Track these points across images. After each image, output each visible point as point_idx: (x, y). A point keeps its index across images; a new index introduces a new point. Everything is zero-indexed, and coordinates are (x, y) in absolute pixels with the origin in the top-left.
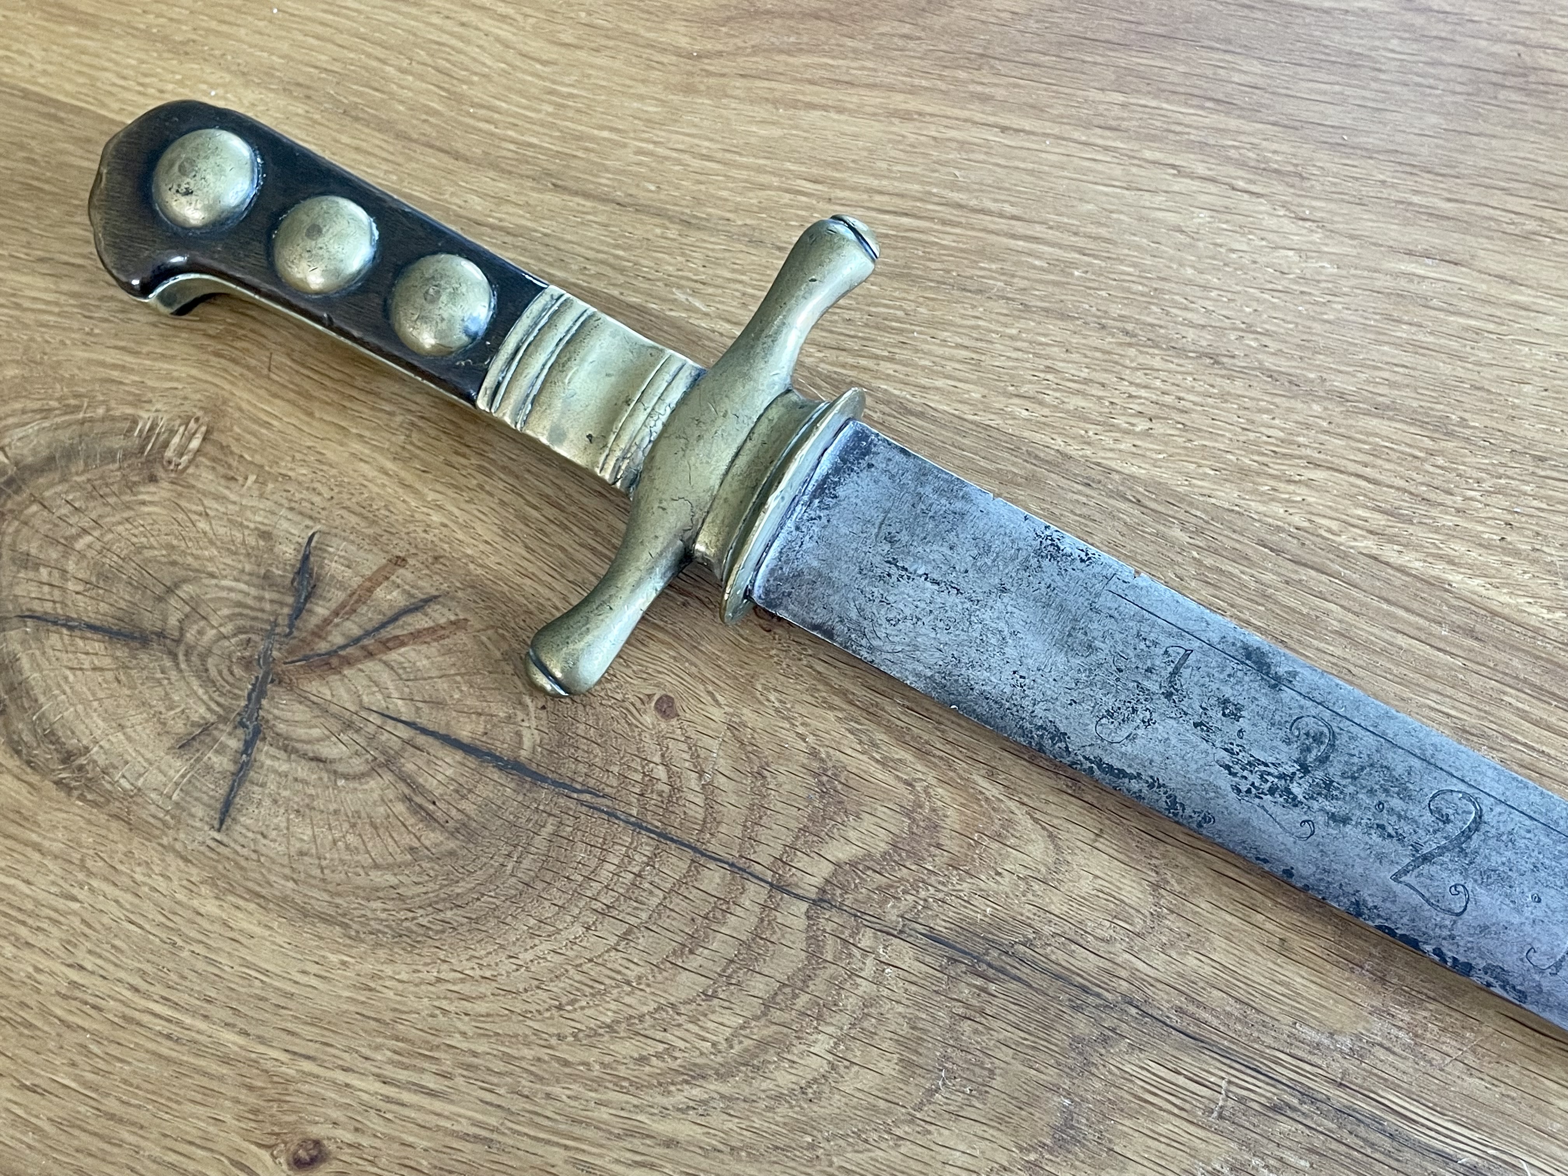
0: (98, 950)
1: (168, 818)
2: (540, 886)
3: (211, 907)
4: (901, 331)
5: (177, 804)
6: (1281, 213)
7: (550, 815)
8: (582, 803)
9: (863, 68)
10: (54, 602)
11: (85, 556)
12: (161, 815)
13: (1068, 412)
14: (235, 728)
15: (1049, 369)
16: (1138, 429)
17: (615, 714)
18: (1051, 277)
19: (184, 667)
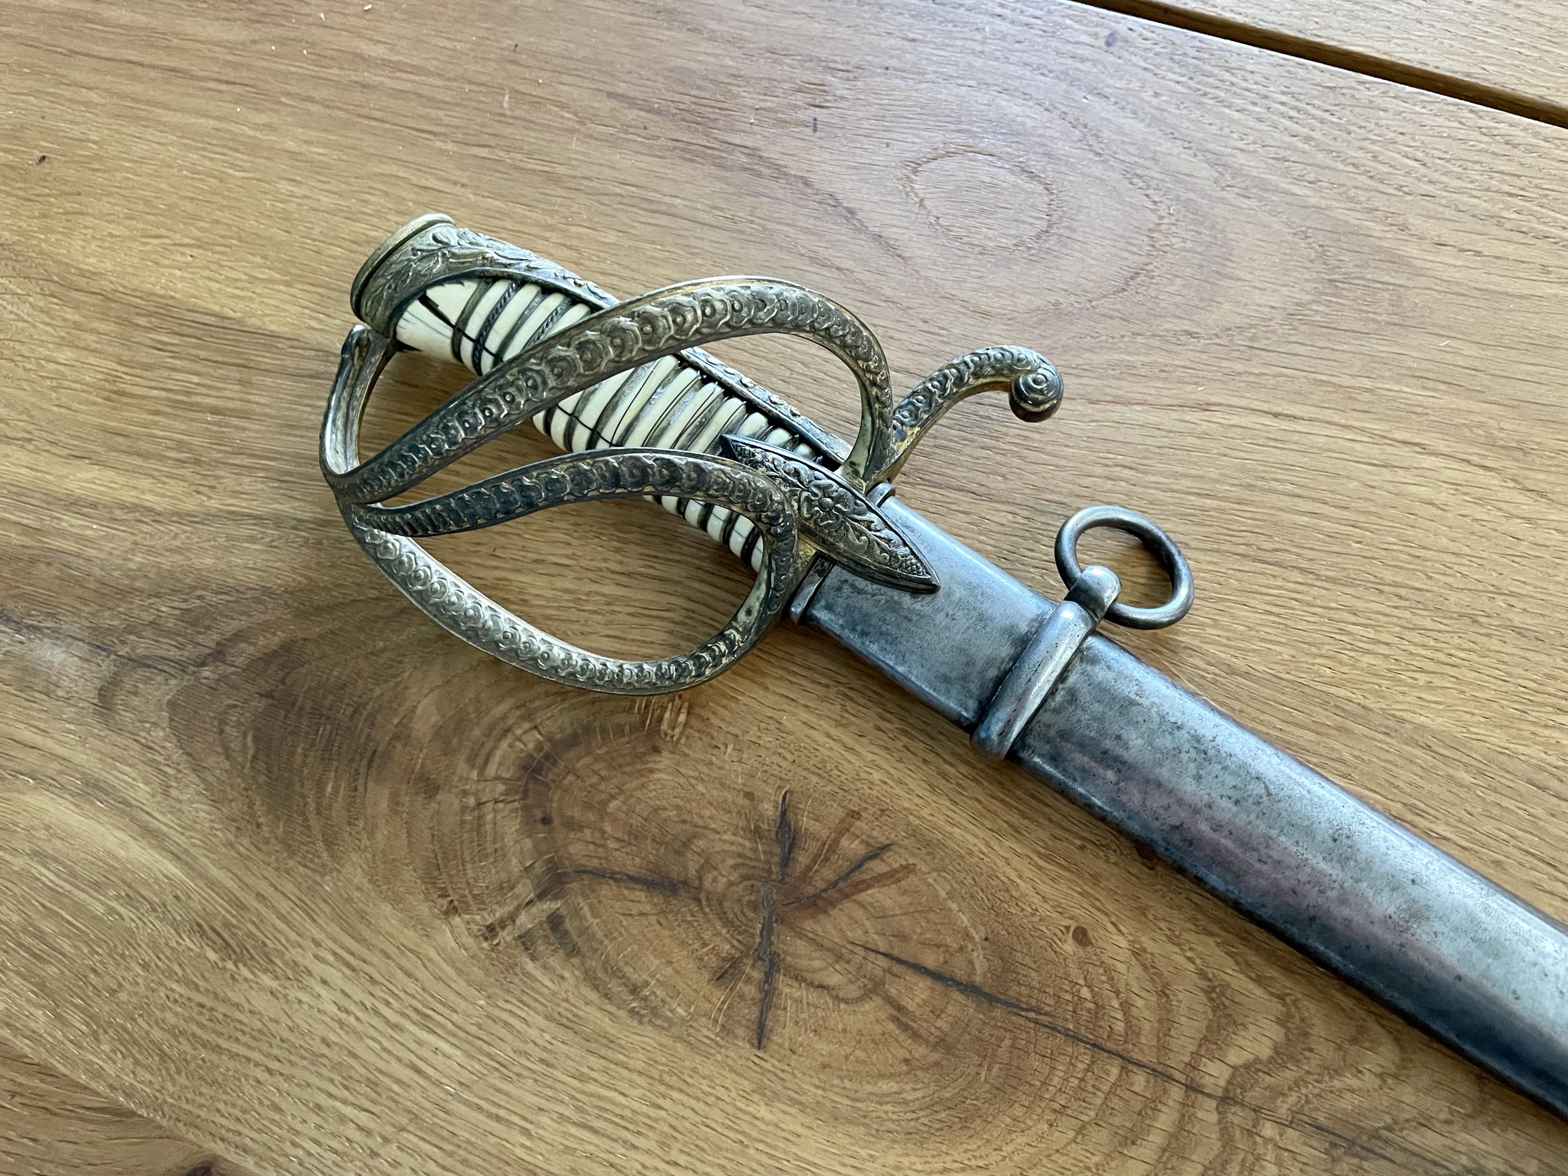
0: (686, 1149)
1: (718, 1039)
2: (1009, 1090)
3: (764, 1112)
5: (723, 1026)
6: (1512, 484)
7: (1006, 1030)
8: (1029, 1019)
10: (599, 858)
11: (616, 819)
12: (713, 1037)
13: (1362, 670)
14: (755, 962)
15: (1342, 631)
16: (1420, 683)
17: (1042, 943)
18: (1334, 548)
19: (707, 910)
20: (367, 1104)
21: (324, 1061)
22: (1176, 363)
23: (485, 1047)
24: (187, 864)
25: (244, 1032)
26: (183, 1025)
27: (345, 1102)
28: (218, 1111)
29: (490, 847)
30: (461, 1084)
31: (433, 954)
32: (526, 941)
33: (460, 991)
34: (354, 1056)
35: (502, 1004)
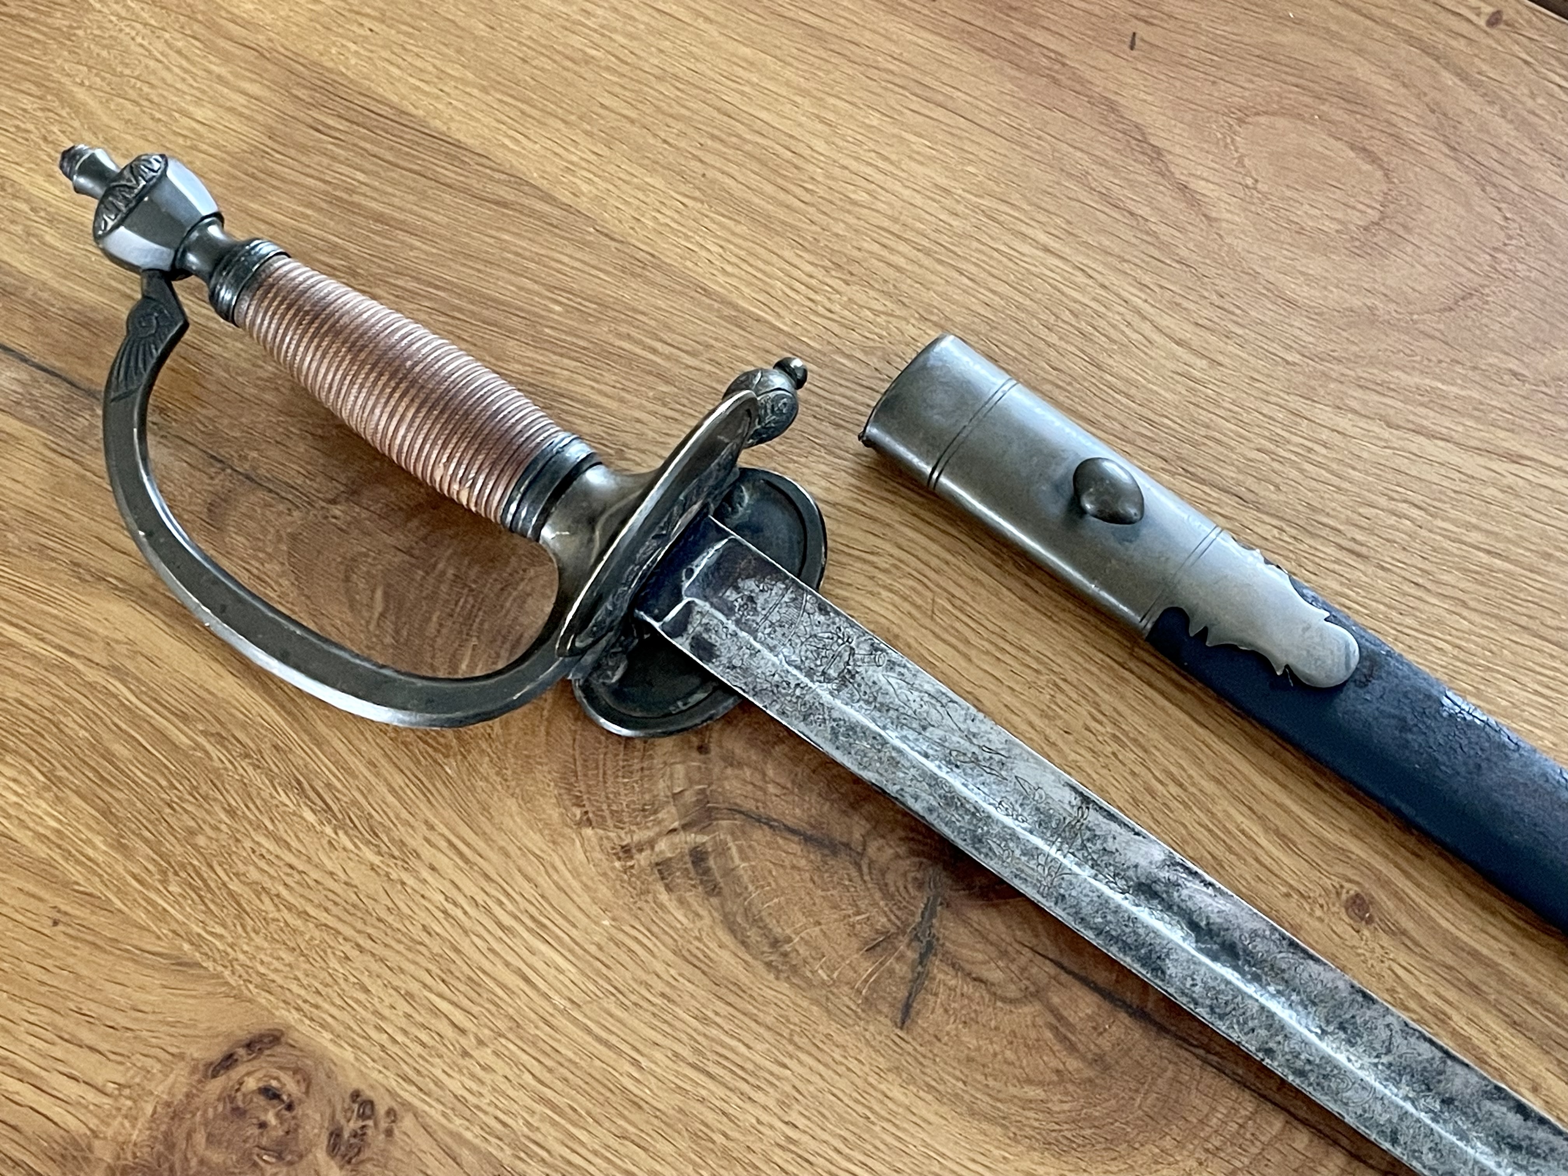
0: (807, 1113)
1: (859, 1010)
2: (1164, 1122)
3: (896, 1093)
5: (866, 999)
7: (1170, 1062)
8: (1198, 1056)
10: (757, 801)
11: (780, 763)
12: (854, 1007)
14: (911, 940)
19: (867, 878)
20: (466, 1003)
21: (421, 948)
22: (1494, 403)
23: (604, 970)
25: (336, 904)
26: (268, 884)
27: (440, 996)
28: (296, 978)
29: (636, 765)
30: (573, 1002)
31: (558, 863)
32: (663, 868)
33: (583, 906)
34: (457, 951)
35: (627, 928)
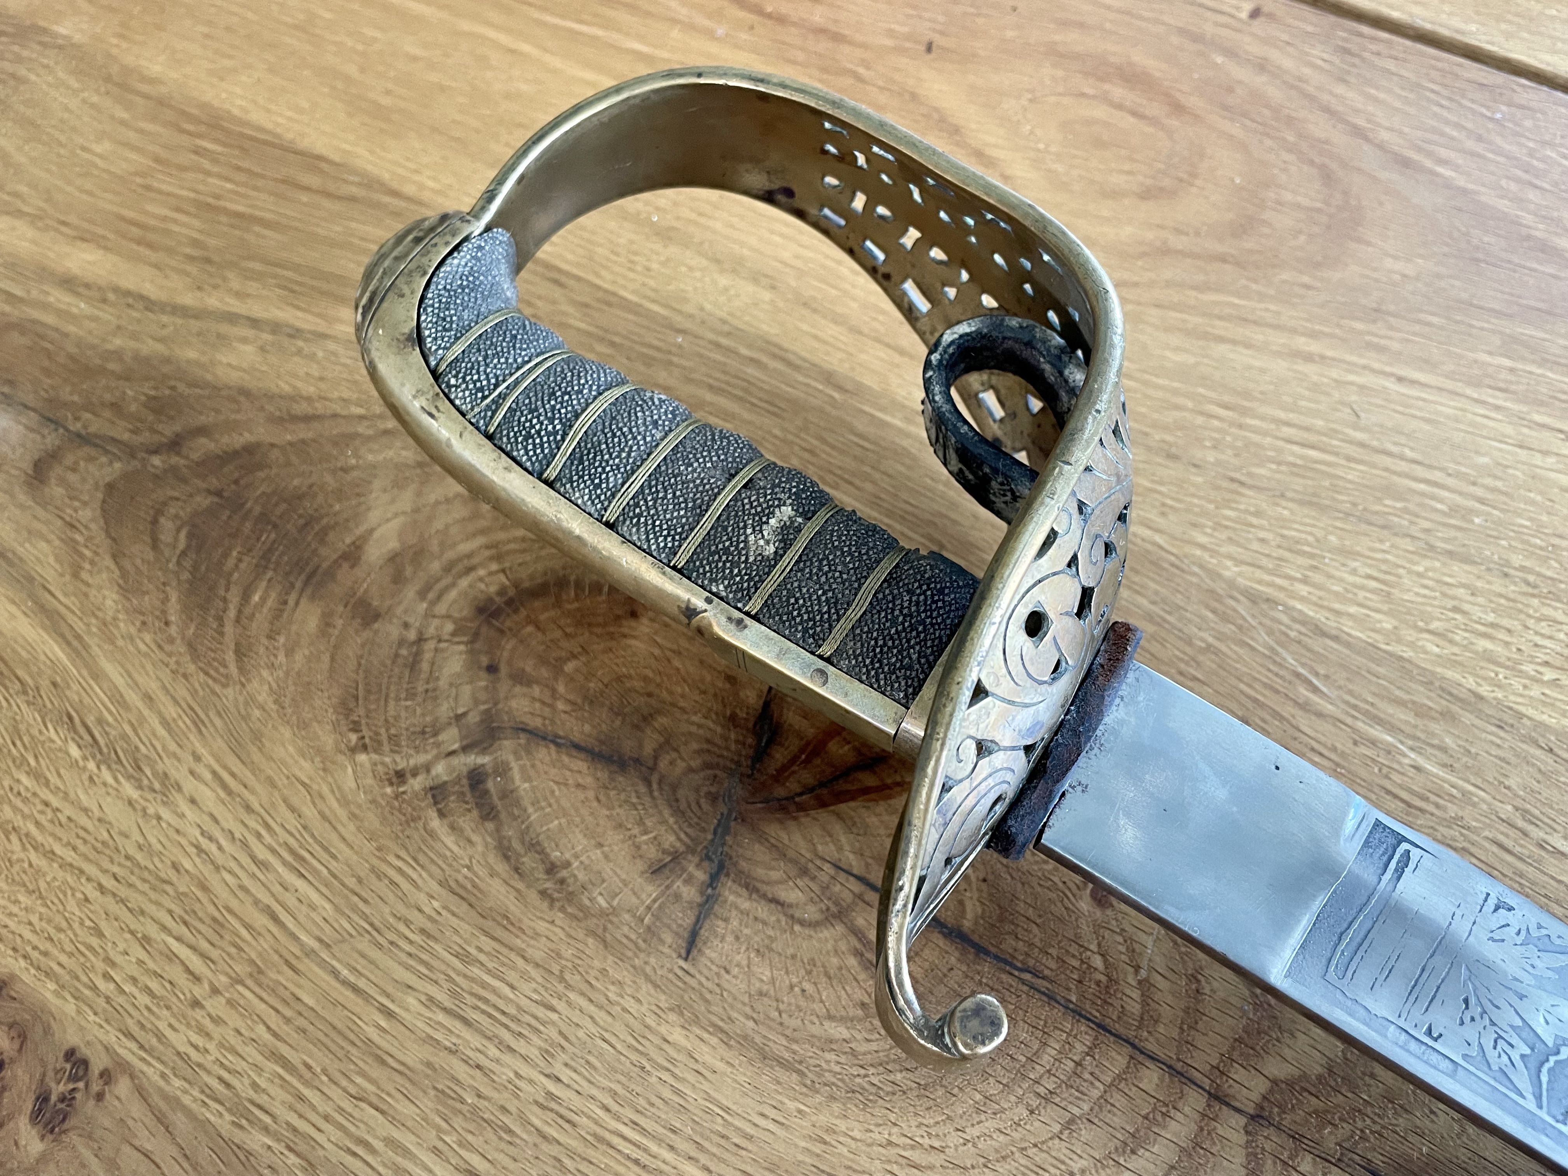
0: (573, 1064)
1: (640, 941)
3: (677, 1035)
4: (1312, 556)
5: (649, 928)
8: (1023, 982)
9: (1267, 310)
10: (544, 718)
11: (572, 679)
12: (633, 936)
13: (1476, 653)
14: (702, 860)
15: (1455, 609)
16: (1546, 678)
17: (1053, 895)
18: (1453, 521)
19: (656, 794)
20: (204, 945)
21: (168, 888)
23: (361, 905)
24: (75, 650)
25: (85, 842)
26: (19, 822)
27: (178, 939)
28: (30, 923)
29: (421, 687)
30: (322, 942)
31: (325, 790)
32: (437, 792)
33: (347, 836)
34: (205, 888)
35: (391, 859)
